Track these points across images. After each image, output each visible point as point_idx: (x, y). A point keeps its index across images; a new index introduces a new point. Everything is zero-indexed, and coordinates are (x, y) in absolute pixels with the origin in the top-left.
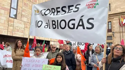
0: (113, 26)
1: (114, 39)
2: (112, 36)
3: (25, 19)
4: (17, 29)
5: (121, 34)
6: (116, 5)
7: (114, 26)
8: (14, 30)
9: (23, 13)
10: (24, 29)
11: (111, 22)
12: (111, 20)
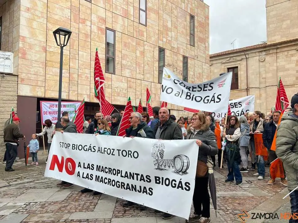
3: (127, 73)
4: (116, 91)
8: (112, 95)
9: (124, 62)
10: (126, 91)
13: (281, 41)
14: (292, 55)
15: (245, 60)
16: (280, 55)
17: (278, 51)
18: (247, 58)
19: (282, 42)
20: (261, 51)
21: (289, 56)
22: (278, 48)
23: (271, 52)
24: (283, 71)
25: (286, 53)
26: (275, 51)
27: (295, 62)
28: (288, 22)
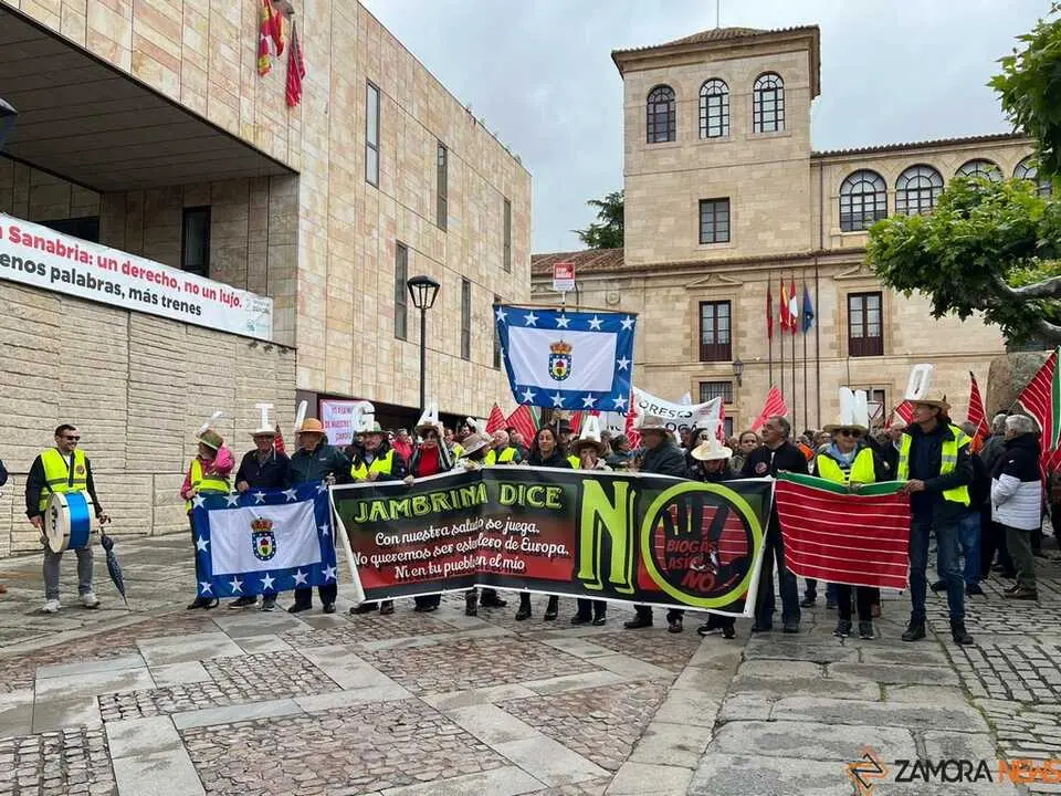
0: (737, 325)
1: (743, 398)
2: (734, 380)
5: (777, 373)
6: (757, 212)
7: (742, 326)
11: (728, 302)
12: (733, 291)
13: (654, 262)
14: (677, 299)
15: (575, 295)
16: (652, 294)
17: (649, 284)
18: (577, 292)
19: (657, 265)
20: (611, 281)
21: (670, 299)
22: (647, 278)
23: (633, 284)
24: (658, 333)
25: (663, 292)
26: (641, 283)
27: (683, 313)
28: (671, 221)
